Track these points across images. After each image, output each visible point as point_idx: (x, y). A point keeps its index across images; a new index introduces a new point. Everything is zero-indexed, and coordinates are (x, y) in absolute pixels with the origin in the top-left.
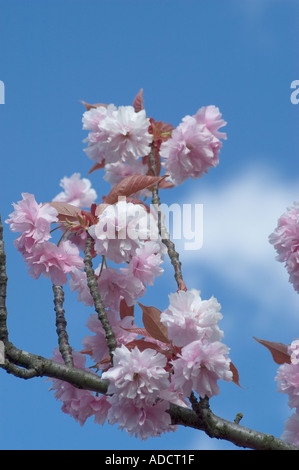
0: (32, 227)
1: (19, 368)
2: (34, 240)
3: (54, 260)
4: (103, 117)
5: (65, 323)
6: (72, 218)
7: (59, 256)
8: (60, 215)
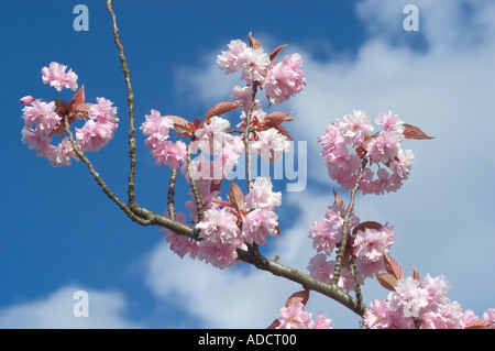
0: (157, 131)
1: (139, 219)
2: (157, 139)
3: (170, 152)
5: (173, 194)
6: (181, 127)
7: (173, 150)
8: (175, 125)
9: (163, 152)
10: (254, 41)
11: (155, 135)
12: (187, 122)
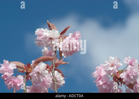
0: (7, 72)
2: (7, 76)
3: (14, 82)
4: (43, 32)
6: (20, 67)
7: (16, 81)
8: (17, 66)
9: (10, 83)
10: (51, 25)
11: (5, 74)
12: (23, 65)
